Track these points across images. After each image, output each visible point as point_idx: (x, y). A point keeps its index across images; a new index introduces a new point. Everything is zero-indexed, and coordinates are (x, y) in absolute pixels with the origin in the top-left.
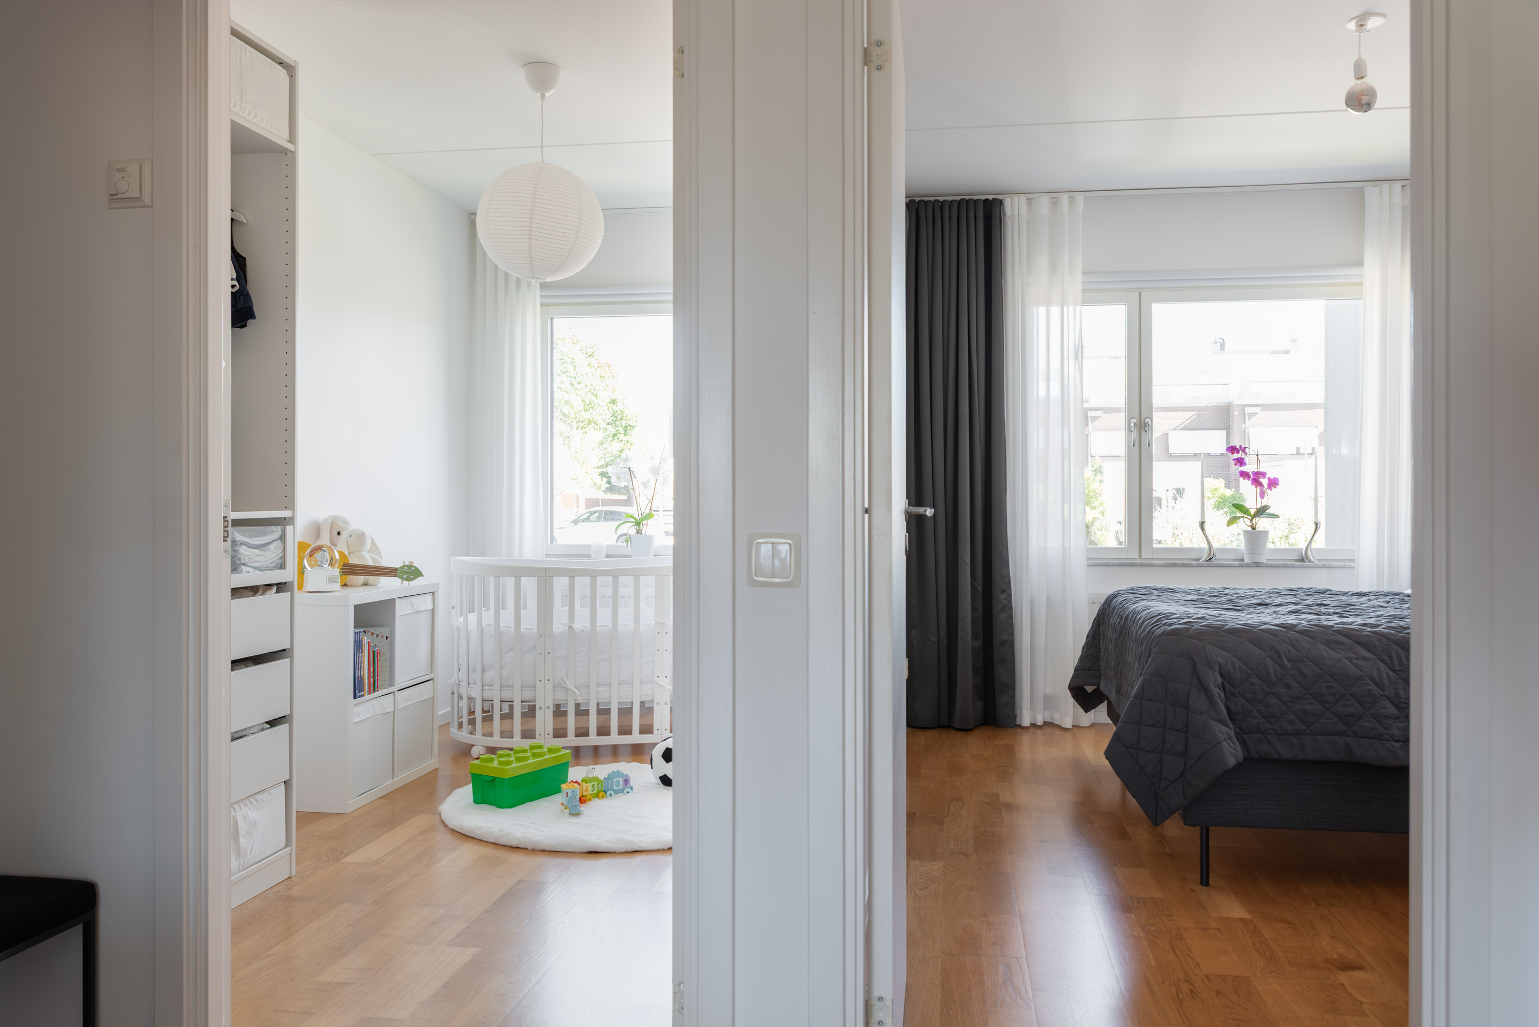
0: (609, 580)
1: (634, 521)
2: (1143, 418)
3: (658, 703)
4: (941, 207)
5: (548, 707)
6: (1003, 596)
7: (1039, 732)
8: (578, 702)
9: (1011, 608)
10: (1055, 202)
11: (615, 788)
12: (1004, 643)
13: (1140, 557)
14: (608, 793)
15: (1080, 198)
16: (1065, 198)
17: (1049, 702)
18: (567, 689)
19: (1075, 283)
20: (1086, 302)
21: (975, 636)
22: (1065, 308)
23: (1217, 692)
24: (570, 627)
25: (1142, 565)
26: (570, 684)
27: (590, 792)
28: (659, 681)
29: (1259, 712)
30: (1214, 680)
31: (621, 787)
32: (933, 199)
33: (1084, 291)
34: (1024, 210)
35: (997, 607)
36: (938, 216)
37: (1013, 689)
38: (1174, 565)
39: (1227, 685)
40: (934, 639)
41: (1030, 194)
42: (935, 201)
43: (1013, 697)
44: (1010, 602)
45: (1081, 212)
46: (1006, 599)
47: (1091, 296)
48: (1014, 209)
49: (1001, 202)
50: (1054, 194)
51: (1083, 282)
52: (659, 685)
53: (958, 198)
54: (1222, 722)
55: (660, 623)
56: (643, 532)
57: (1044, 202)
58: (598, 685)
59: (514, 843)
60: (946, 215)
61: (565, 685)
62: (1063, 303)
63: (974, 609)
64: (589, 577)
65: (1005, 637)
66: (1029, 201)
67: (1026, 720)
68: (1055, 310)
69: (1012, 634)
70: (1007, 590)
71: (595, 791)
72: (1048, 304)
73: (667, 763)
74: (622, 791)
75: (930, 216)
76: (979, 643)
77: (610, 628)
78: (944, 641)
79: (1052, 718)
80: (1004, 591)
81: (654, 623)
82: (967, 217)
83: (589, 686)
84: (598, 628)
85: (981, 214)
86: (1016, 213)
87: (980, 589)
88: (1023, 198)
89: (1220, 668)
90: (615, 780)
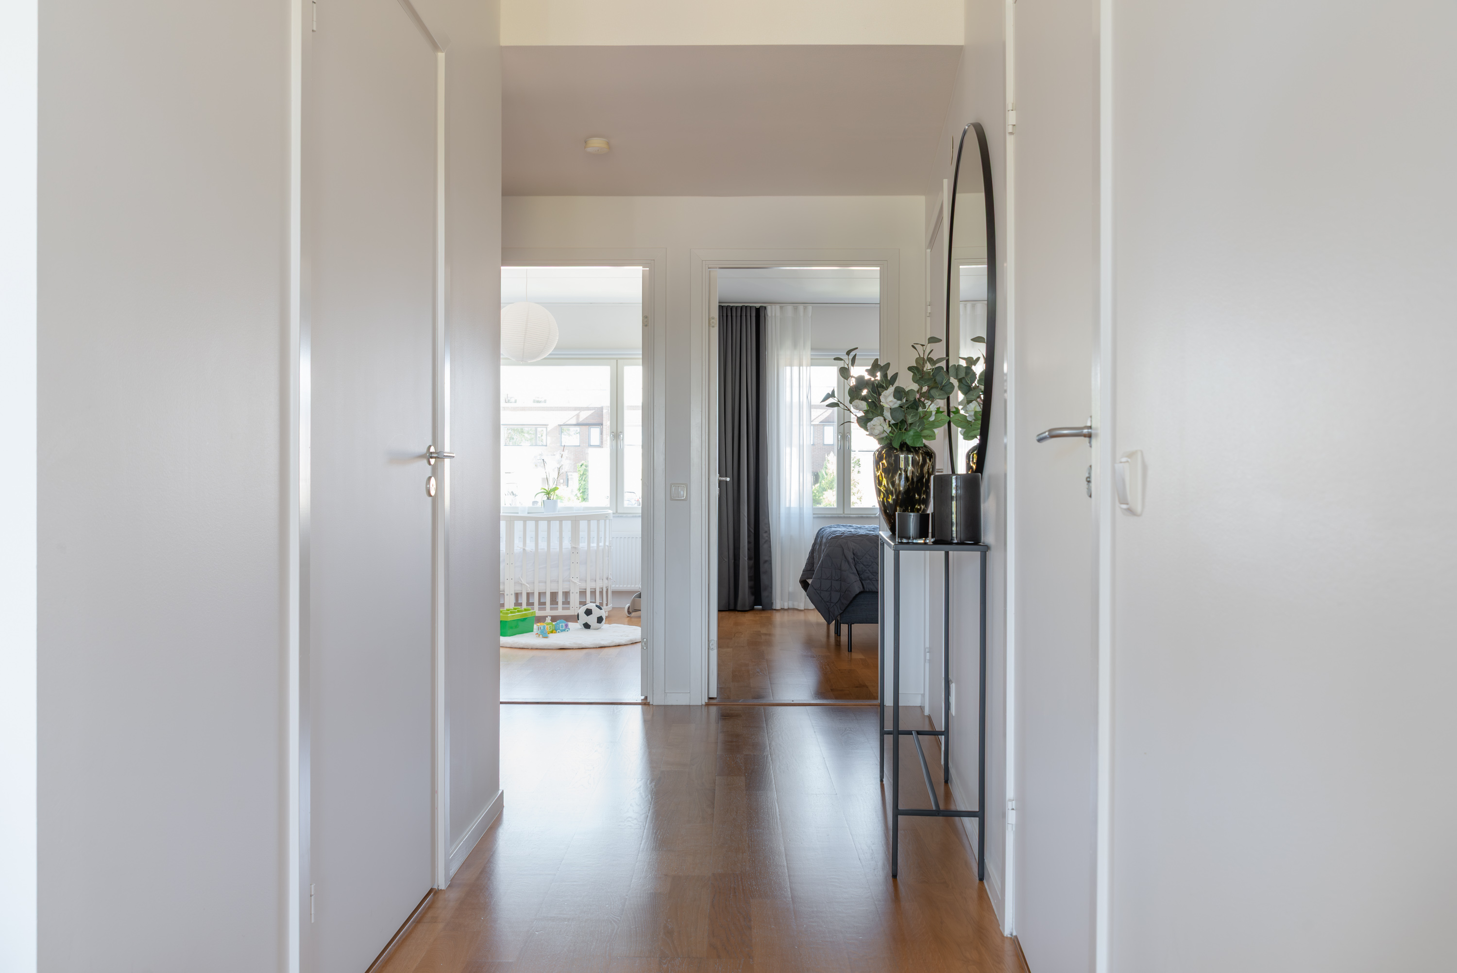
0: (546, 522)
1: (546, 491)
2: (846, 432)
3: (573, 593)
4: (731, 309)
5: (512, 594)
6: (765, 535)
7: (786, 613)
8: (528, 592)
9: (770, 542)
10: (796, 309)
11: (561, 629)
12: (766, 562)
13: (844, 513)
14: (558, 631)
15: (810, 307)
16: (801, 307)
17: (791, 596)
18: (522, 584)
19: (807, 354)
20: (812, 365)
21: (749, 559)
22: (801, 368)
23: (851, 561)
24: (524, 549)
25: (844, 517)
26: (524, 582)
27: (549, 630)
28: (573, 580)
29: (869, 570)
30: (850, 556)
31: (564, 628)
32: (726, 305)
33: (812, 359)
34: (778, 314)
35: (762, 541)
36: (729, 314)
37: (771, 588)
38: (862, 517)
39: (856, 559)
40: (726, 560)
41: (782, 304)
42: (728, 306)
43: (771, 593)
44: (770, 538)
45: (810, 315)
46: (767, 537)
47: (814, 362)
48: (772, 313)
49: (765, 308)
50: (795, 304)
51: (811, 355)
52: (573, 582)
53: (741, 305)
54: (853, 573)
55: (574, 547)
56: (552, 498)
57: (790, 308)
58: (539, 582)
59: (521, 646)
60: (734, 315)
61: (521, 582)
62: (800, 365)
63: (749, 542)
64: (534, 522)
65: (767, 558)
66: (781, 308)
67: (778, 605)
68: (796, 369)
69: (770, 557)
70: (768, 532)
71: (551, 630)
72: (791, 365)
73: (588, 616)
74: (564, 630)
75: (725, 315)
76: (752, 562)
77: (546, 550)
78: (732, 561)
79: (793, 605)
80: (766, 532)
81: (570, 547)
82: (746, 316)
83: (534, 583)
84: (539, 550)
85: (754, 314)
86: (774, 315)
87: (753, 531)
88: (778, 307)
89: (853, 550)
90: (561, 625)
